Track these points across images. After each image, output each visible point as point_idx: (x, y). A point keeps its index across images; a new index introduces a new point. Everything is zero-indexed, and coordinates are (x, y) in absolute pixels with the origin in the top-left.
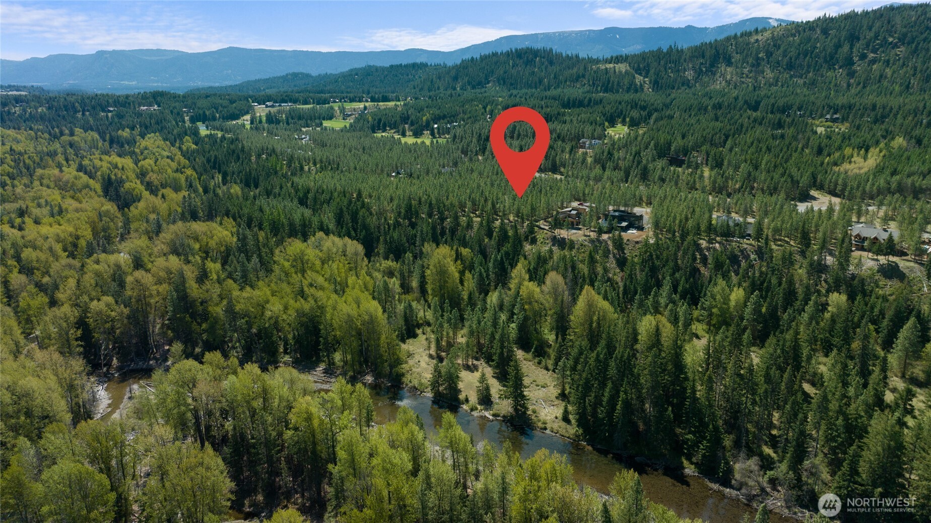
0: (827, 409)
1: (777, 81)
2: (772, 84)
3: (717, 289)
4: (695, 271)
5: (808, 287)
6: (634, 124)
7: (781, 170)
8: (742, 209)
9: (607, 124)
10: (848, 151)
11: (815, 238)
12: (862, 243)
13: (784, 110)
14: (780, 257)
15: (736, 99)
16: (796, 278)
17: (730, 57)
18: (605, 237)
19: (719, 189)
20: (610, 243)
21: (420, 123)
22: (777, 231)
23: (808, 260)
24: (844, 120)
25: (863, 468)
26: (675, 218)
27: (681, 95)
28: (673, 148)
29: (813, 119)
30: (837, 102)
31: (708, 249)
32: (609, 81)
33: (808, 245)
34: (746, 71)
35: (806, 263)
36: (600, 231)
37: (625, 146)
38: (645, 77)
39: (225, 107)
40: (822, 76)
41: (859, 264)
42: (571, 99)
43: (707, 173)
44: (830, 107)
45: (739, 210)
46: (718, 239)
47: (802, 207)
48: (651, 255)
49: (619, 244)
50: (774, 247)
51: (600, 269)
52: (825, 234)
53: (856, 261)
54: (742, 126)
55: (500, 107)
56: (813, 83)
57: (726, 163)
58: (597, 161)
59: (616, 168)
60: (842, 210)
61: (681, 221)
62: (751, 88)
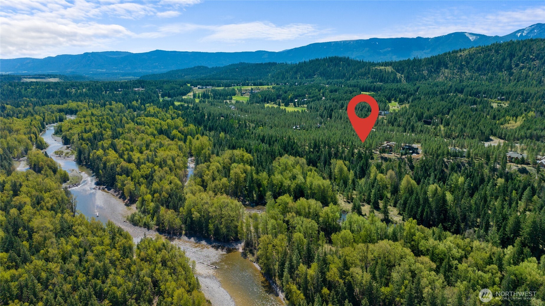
0: (496, 212)
1: (472, 77)
2: (470, 79)
3: (454, 177)
4: (443, 171)
5: (489, 177)
6: (401, 102)
7: (477, 128)
8: (460, 145)
9: (387, 101)
10: (508, 118)
11: (492, 158)
12: (511, 160)
13: (477, 94)
14: (478, 165)
15: (451, 87)
16: (485, 173)
17: (447, 64)
18: (404, 157)
19: (448, 136)
20: (406, 159)
21: (287, 99)
22: (476, 155)
23: (489, 166)
24: (507, 99)
25: (507, 229)
26: (433, 149)
27: (423, 85)
28: (424, 116)
29: (491, 99)
30: (503, 90)
31: (448, 162)
32: (383, 76)
33: (489, 160)
34: (455, 71)
35: (488, 167)
36: (402, 155)
37: (402, 115)
38: (402, 74)
39: (178, 89)
40: (496, 75)
41: (510, 168)
42: (364, 87)
43: (442, 128)
44: (500, 93)
45: (459, 146)
46: (452, 158)
47: (487, 144)
48: (424, 164)
49: (410, 160)
50: (475, 161)
51: (403, 170)
52: (496, 156)
53: (509, 167)
54: (456, 103)
55: (327, 91)
56: (491, 79)
57: (451, 124)
58: (389, 122)
59: (399, 126)
60: (503, 146)
61: (435, 151)
62: (458, 81)
